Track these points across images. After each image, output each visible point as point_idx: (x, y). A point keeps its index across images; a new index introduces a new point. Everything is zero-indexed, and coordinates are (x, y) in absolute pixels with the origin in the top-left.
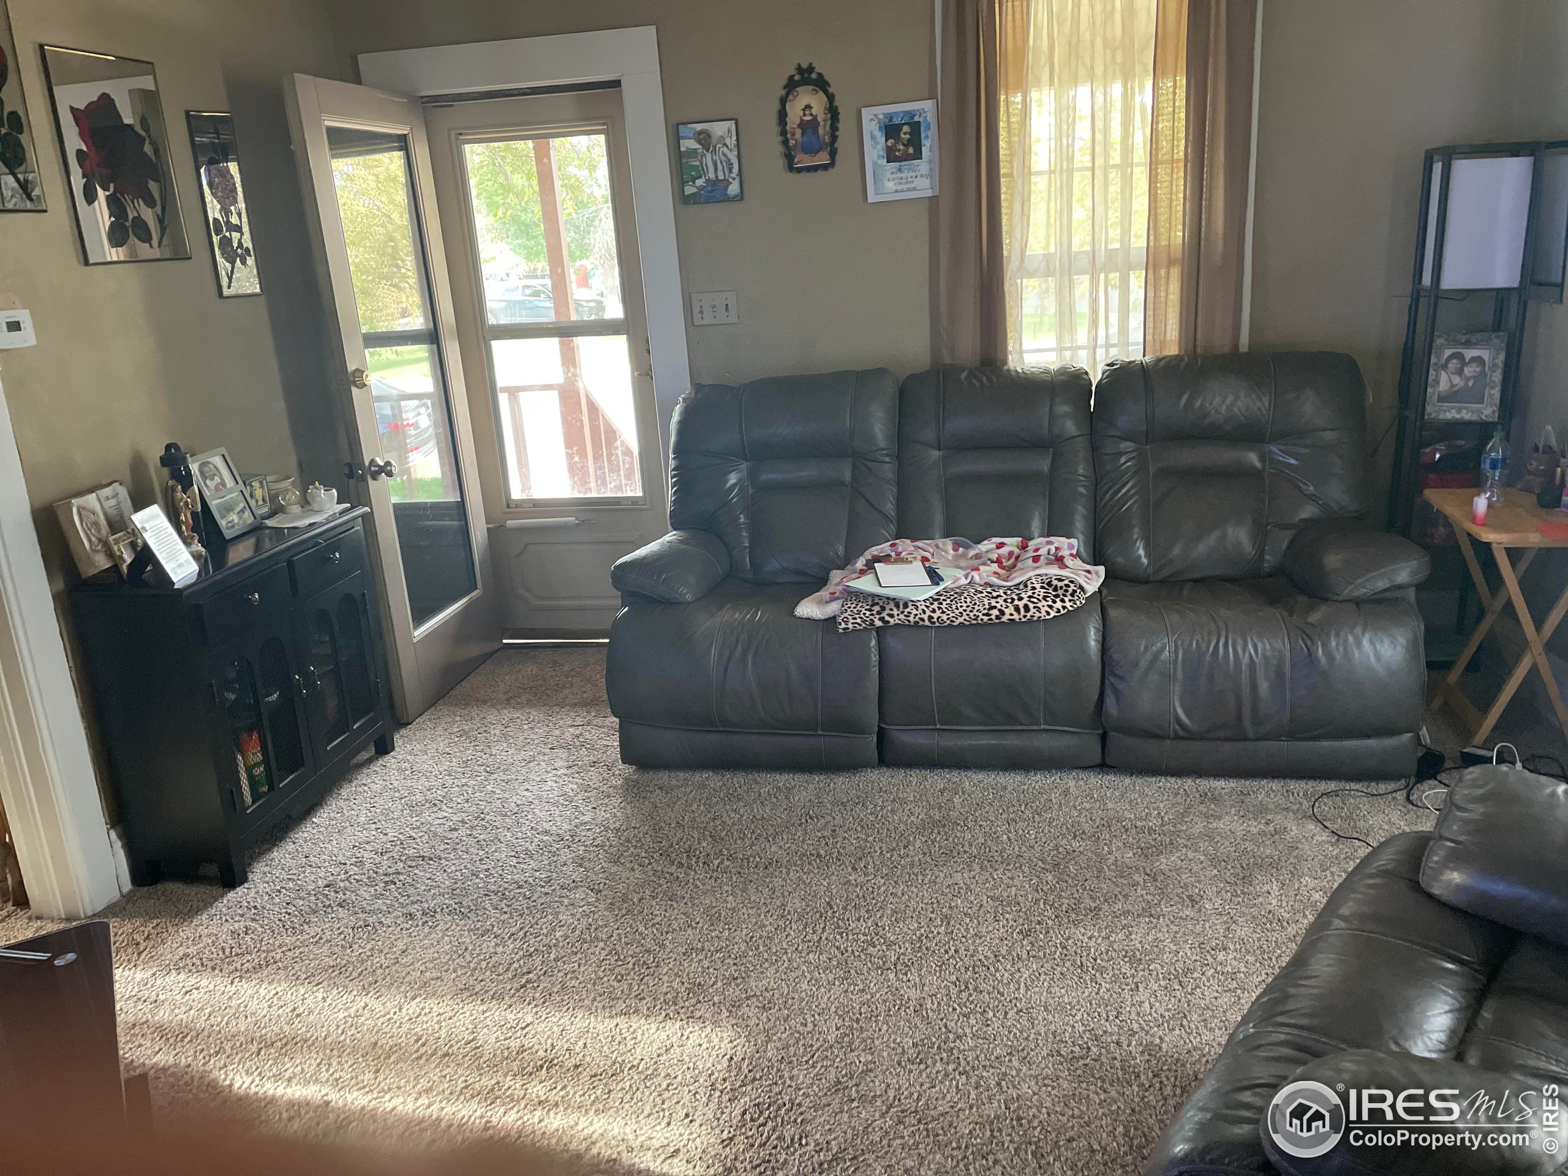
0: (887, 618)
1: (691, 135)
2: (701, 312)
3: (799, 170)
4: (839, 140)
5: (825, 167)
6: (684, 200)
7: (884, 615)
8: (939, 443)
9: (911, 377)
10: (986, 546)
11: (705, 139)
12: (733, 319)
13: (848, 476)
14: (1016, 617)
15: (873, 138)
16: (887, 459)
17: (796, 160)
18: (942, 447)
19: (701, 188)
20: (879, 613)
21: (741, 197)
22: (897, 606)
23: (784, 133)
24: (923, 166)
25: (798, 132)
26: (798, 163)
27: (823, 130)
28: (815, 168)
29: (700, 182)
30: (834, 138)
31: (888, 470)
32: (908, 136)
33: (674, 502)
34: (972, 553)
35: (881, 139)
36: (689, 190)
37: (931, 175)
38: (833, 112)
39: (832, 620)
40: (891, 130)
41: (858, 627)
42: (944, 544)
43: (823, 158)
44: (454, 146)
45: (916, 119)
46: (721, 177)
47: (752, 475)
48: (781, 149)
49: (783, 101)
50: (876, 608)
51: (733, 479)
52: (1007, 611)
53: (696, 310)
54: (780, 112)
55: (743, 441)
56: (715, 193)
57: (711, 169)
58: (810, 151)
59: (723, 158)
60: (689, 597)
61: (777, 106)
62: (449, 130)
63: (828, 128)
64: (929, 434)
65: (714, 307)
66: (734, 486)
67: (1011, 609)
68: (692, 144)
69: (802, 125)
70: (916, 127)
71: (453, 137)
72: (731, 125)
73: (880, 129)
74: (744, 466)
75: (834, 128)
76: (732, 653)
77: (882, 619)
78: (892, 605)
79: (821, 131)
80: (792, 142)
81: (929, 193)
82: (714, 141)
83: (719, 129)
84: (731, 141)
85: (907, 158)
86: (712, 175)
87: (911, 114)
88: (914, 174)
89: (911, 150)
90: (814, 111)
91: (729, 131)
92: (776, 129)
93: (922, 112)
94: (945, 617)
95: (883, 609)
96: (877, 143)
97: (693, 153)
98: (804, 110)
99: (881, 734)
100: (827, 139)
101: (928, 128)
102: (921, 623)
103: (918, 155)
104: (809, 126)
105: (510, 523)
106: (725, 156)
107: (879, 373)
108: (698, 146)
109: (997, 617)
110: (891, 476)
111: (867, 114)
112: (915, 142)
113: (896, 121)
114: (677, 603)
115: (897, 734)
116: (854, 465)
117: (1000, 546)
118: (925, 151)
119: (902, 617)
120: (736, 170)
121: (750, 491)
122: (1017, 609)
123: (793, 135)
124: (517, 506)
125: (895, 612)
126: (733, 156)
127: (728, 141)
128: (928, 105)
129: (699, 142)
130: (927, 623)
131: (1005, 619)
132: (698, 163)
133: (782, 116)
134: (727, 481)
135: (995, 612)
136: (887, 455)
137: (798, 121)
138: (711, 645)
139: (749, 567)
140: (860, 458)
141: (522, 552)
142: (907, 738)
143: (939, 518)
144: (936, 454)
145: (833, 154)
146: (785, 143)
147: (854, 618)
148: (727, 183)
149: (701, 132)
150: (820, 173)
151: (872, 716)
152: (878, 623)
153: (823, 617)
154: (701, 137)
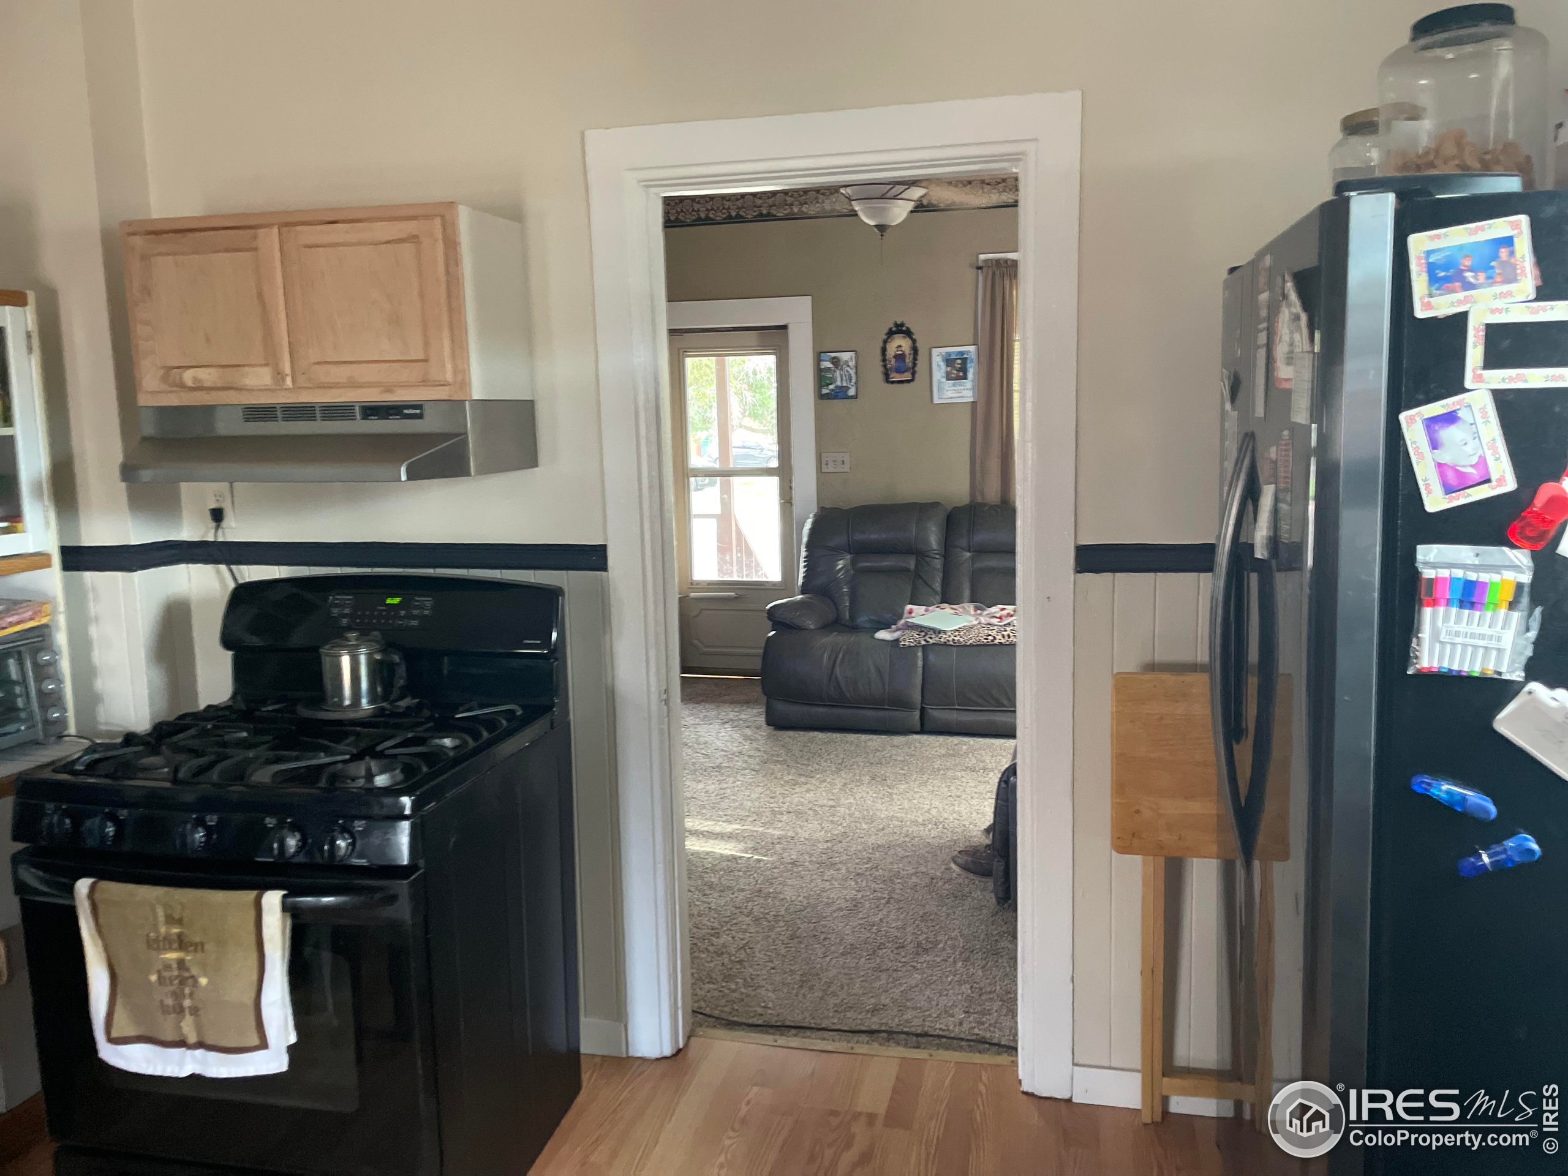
0: (929, 640)
1: (828, 359)
2: (827, 464)
3: (893, 382)
4: (918, 365)
5: (908, 381)
6: (822, 397)
7: (926, 638)
8: (969, 546)
9: (955, 508)
10: (994, 609)
11: (836, 362)
12: (846, 468)
13: (912, 566)
14: (1003, 641)
15: (939, 366)
16: (937, 556)
17: (891, 376)
18: (971, 550)
19: (832, 390)
20: (924, 636)
21: (855, 397)
22: (935, 633)
23: (884, 360)
24: (968, 383)
25: (893, 361)
26: (892, 378)
27: (909, 360)
28: (902, 382)
29: (831, 387)
30: (915, 365)
31: (938, 563)
32: (959, 366)
33: (804, 577)
34: (985, 613)
35: (943, 365)
36: (825, 391)
37: (973, 389)
38: (915, 350)
39: (897, 641)
40: (949, 362)
41: (912, 644)
42: (969, 607)
43: (907, 376)
44: (681, 358)
45: (965, 356)
46: (845, 385)
47: (853, 562)
48: (881, 369)
49: (885, 342)
50: (923, 634)
51: (840, 564)
52: (998, 637)
53: (824, 462)
54: (882, 348)
55: (849, 541)
56: (840, 394)
57: (839, 379)
58: (899, 371)
59: (847, 373)
60: (812, 627)
61: (881, 344)
62: (679, 349)
63: (911, 358)
64: (963, 542)
65: (835, 461)
66: (841, 569)
67: (1000, 637)
68: (828, 364)
69: (896, 357)
70: (964, 360)
71: (681, 353)
72: (852, 354)
73: (943, 361)
74: (849, 557)
75: (915, 359)
76: (836, 658)
77: (925, 640)
78: (931, 632)
79: (907, 360)
80: (889, 366)
81: (971, 400)
82: (842, 363)
83: (845, 356)
84: (852, 364)
85: (958, 378)
86: (839, 384)
87: (962, 353)
88: (963, 388)
89: (961, 374)
90: (903, 349)
91: (851, 358)
92: (879, 357)
93: (968, 352)
94: (962, 640)
95: (926, 634)
96: (940, 369)
97: (828, 369)
98: (897, 347)
99: (923, 710)
100: (910, 365)
101: (972, 361)
102: (948, 643)
103: (965, 378)
104: (900, 357)
105: (693, 595)
106: (848, 372)
107: (935, 505)
108: (832, 366)
109: (992, 641)
110: (939, 566)
111: (935, 352)
112: (964, 370)
113: (953, 357)
114: (805, 629)
115: (930, 711)
116: (917, 560)
117: (1003, 609)
118: (970, 375)
119: (937, 639)
120: (854, 381)
121: (852, 572)
122: (1004, 637)
123: (890, 361)
124: (698, 584)
125: (933, 636)
126: (852, 372)
127: (850, 364)
128: (972, 348)
129: (833, 363)
130: (951, 643)
131: (996, 642)
132: (831, 376)
133: (884, 350)
134: (837, 565)
135: (991, 638)
136: (937, 554)
137: (893, 354)
138: (824, 653)
139: (848, 618)
140: (921, 554)
141: (697, 616)
142: (937, 714)
143: (967, 593)
144: (968, 554)
145: (914, 374)
146: (885, 366)
147: (909, 639)
148: (847, 388)
149: (834, 358)
150: (906, 385)
151: (917, 697)
152: (923, 643)
153: (892, 639)
154: (835, 360)
